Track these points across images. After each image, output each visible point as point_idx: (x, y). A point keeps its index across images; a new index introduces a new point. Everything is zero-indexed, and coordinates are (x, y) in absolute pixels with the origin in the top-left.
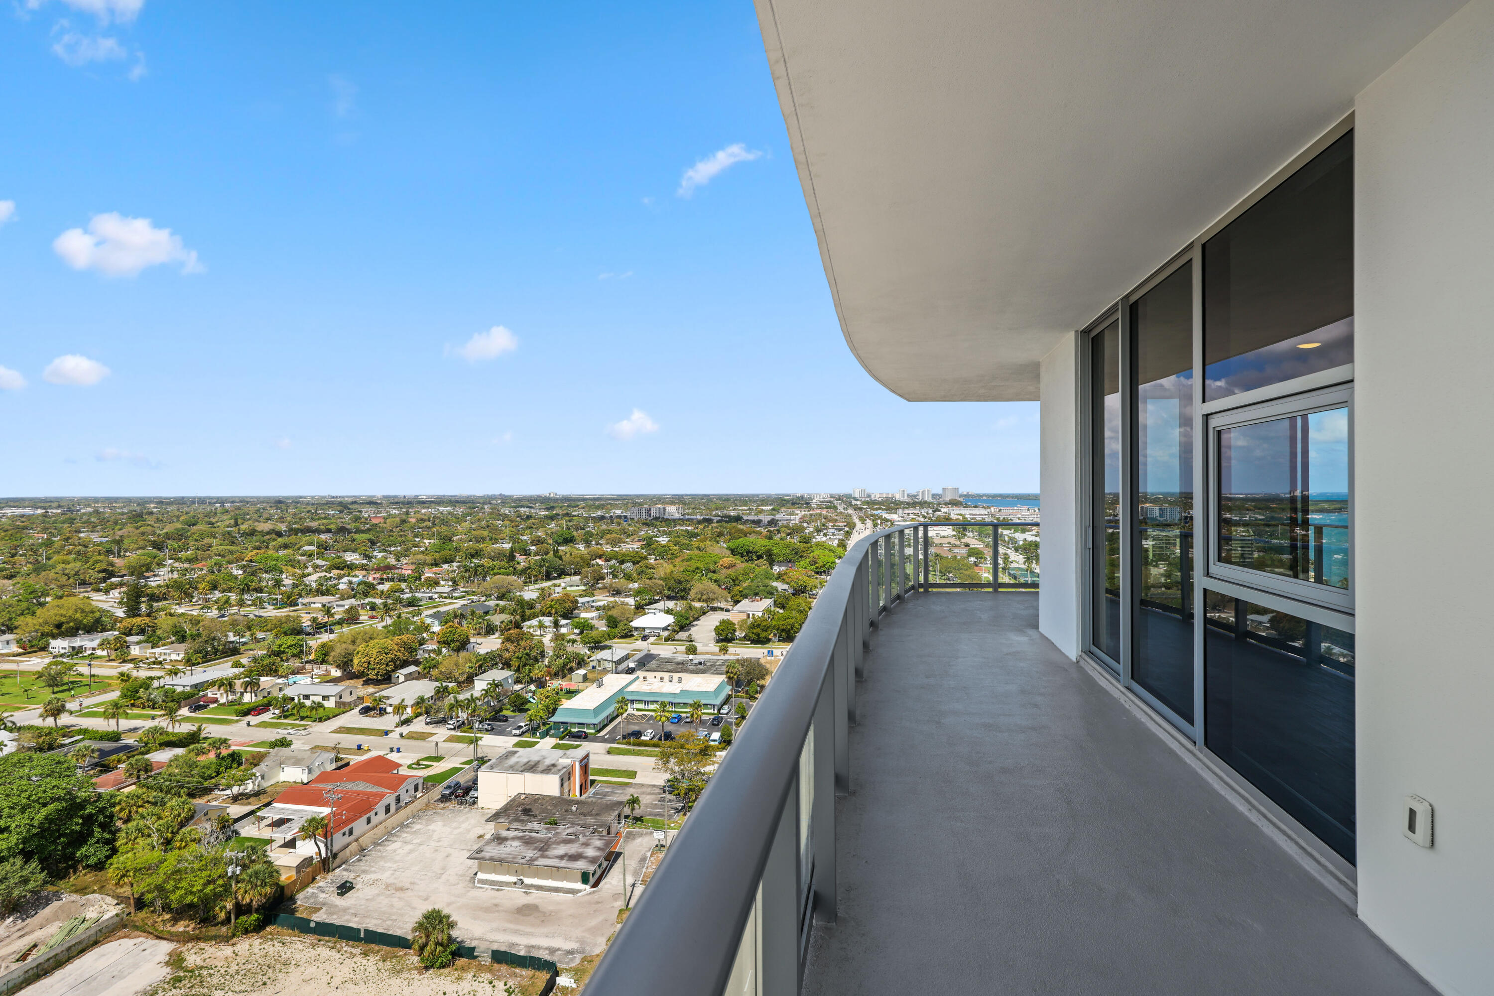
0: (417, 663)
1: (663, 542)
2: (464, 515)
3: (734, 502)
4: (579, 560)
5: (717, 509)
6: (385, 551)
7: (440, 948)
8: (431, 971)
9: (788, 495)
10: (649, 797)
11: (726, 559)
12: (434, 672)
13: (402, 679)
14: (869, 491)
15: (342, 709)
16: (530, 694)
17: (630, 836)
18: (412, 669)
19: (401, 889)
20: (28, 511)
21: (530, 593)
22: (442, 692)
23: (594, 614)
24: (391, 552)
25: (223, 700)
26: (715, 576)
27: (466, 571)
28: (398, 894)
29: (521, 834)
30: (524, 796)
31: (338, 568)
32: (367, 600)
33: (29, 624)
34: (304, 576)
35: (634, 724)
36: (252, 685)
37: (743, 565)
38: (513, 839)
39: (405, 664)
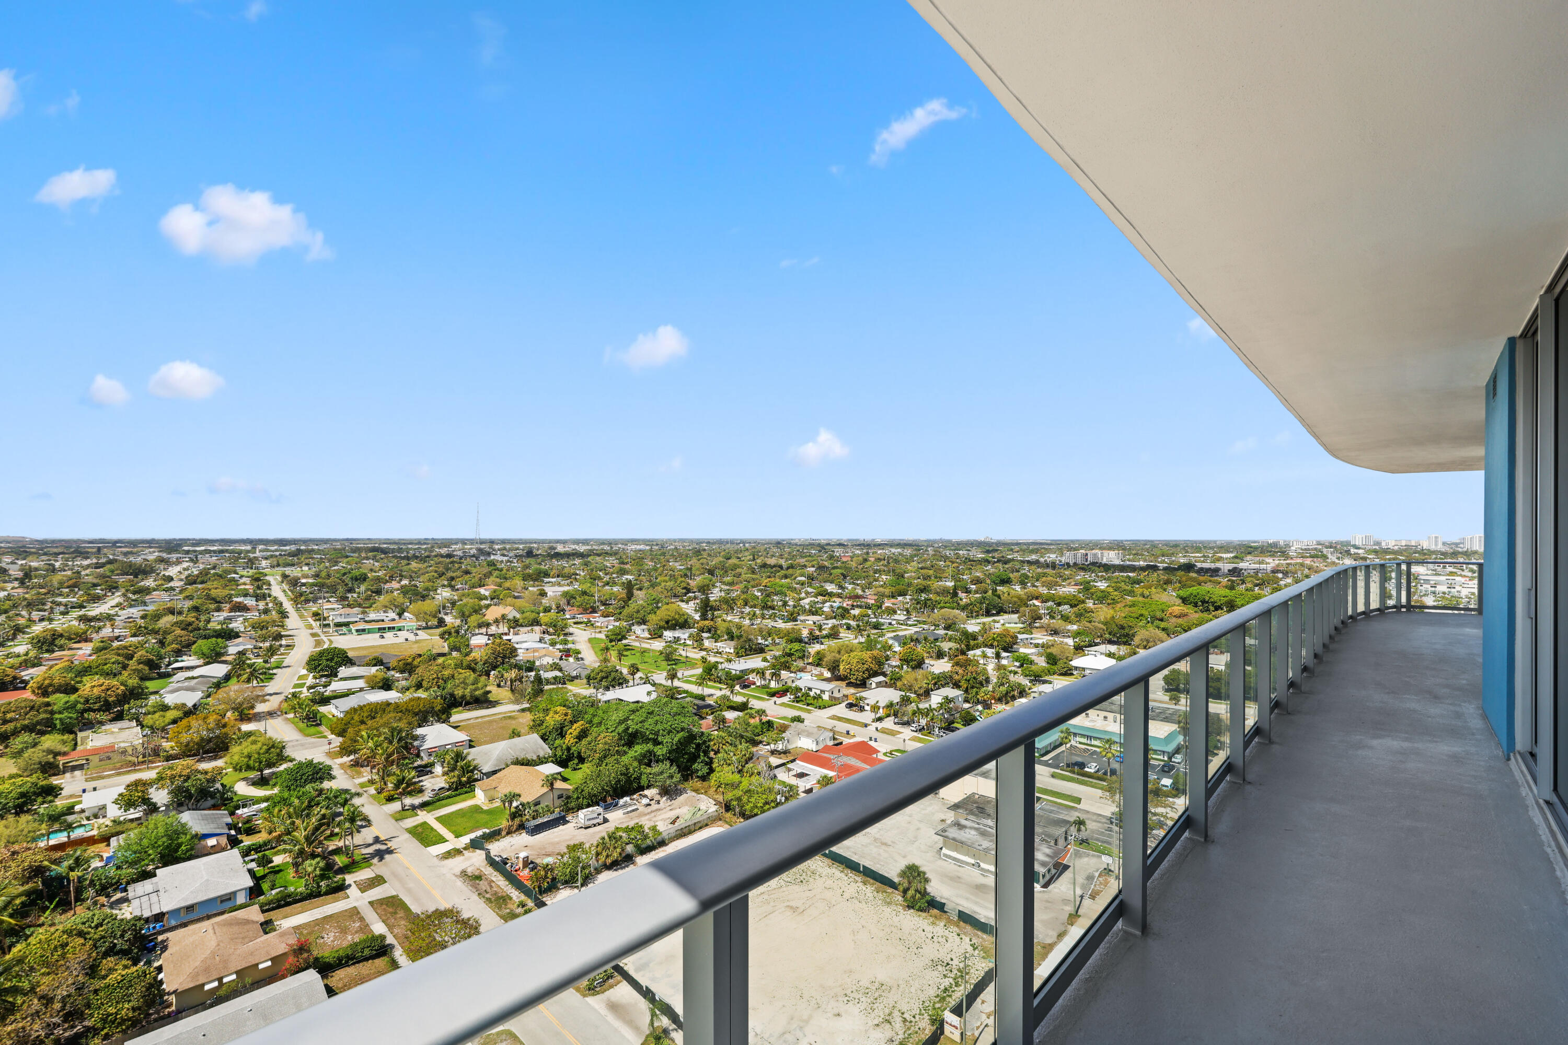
0: (884, 675)
1: (1102, 588)
2: (912, 557)
3: (1184, 548)
4: (1016, 599)
5: (1163, 556)
6: (854, 584)
7: (918, 895)
8: (912, 911)
9: (1255, 542)
10: (1094, 824)
11: (1175, 608)
12: (899, 684)
13: (874, 685)
14: (1377, 537)
15: (833, 702)
16: (978, 713)
17: (1077, 854)
18: (881, 678)
19: (885, 844)
20: (642, 547)
21: (973, 626)
22: (905, 701)
23: (1033, 650)
24: (858, 585)
25: (758, 684)
26: (1163, 625)
27: (918, 603)
28: (883, 847)
29: (977, 826)
30: (977, 796)
31: (822, 595)
32: (844, 621)
33: (653, 619)
34: (800, 599)
35: (1078, 755)
36: (776, 675)
37: (1197, 616)
38: (971, 828)
39: (876, 674)
